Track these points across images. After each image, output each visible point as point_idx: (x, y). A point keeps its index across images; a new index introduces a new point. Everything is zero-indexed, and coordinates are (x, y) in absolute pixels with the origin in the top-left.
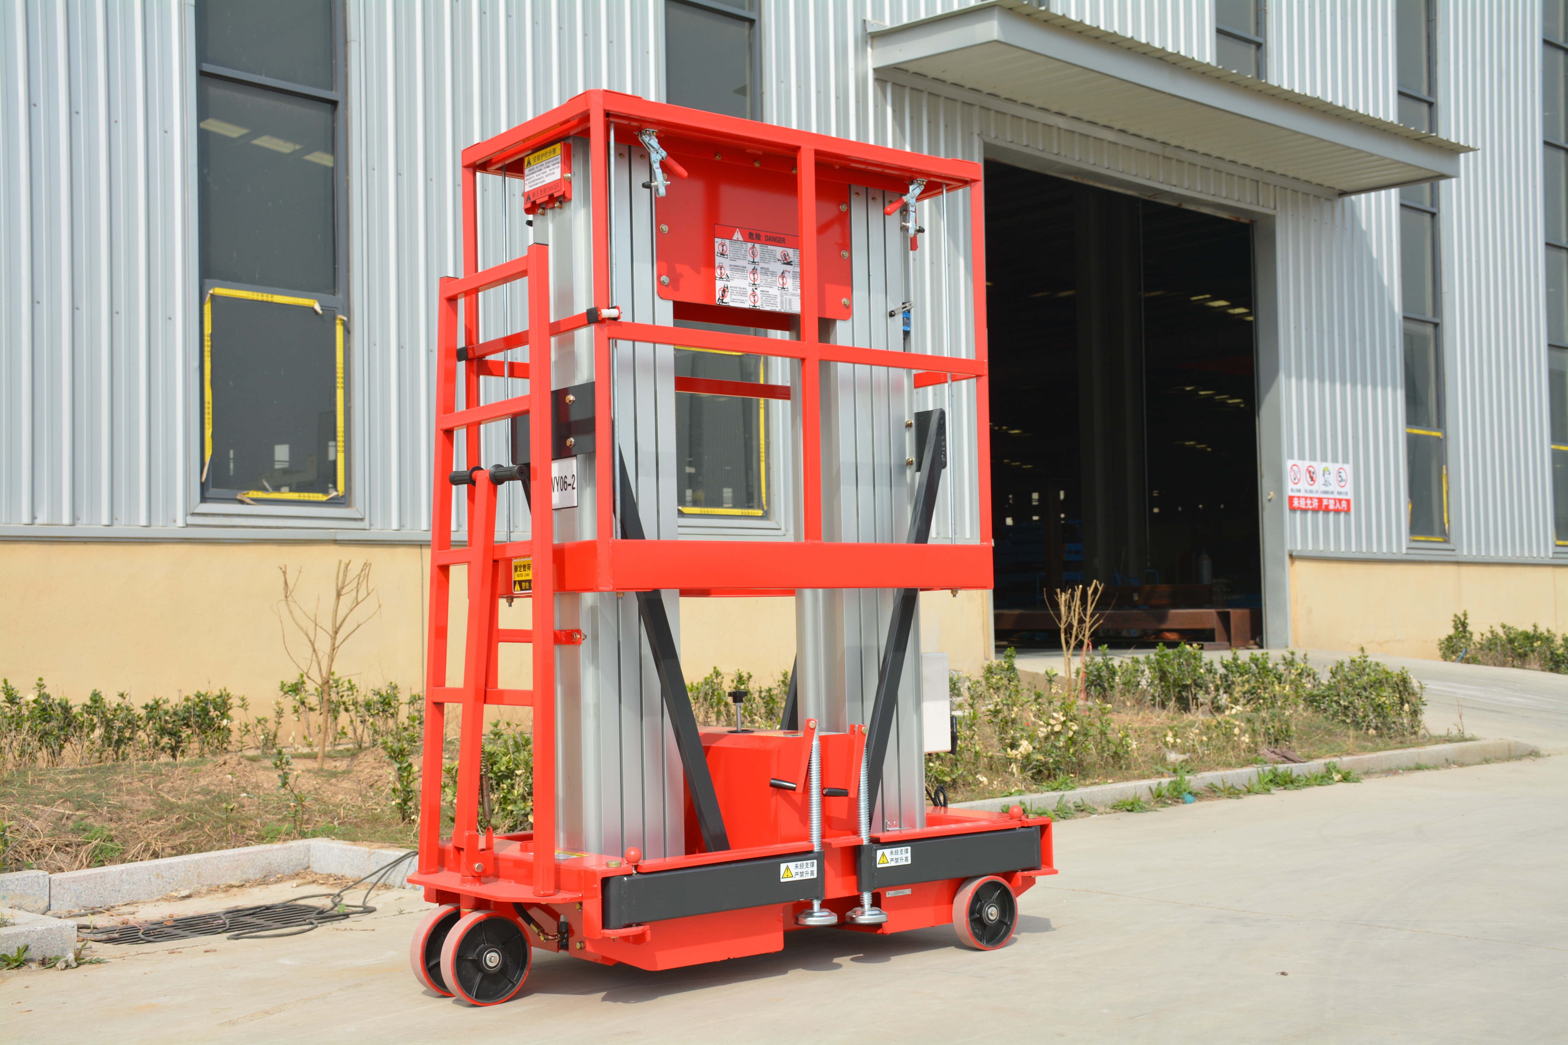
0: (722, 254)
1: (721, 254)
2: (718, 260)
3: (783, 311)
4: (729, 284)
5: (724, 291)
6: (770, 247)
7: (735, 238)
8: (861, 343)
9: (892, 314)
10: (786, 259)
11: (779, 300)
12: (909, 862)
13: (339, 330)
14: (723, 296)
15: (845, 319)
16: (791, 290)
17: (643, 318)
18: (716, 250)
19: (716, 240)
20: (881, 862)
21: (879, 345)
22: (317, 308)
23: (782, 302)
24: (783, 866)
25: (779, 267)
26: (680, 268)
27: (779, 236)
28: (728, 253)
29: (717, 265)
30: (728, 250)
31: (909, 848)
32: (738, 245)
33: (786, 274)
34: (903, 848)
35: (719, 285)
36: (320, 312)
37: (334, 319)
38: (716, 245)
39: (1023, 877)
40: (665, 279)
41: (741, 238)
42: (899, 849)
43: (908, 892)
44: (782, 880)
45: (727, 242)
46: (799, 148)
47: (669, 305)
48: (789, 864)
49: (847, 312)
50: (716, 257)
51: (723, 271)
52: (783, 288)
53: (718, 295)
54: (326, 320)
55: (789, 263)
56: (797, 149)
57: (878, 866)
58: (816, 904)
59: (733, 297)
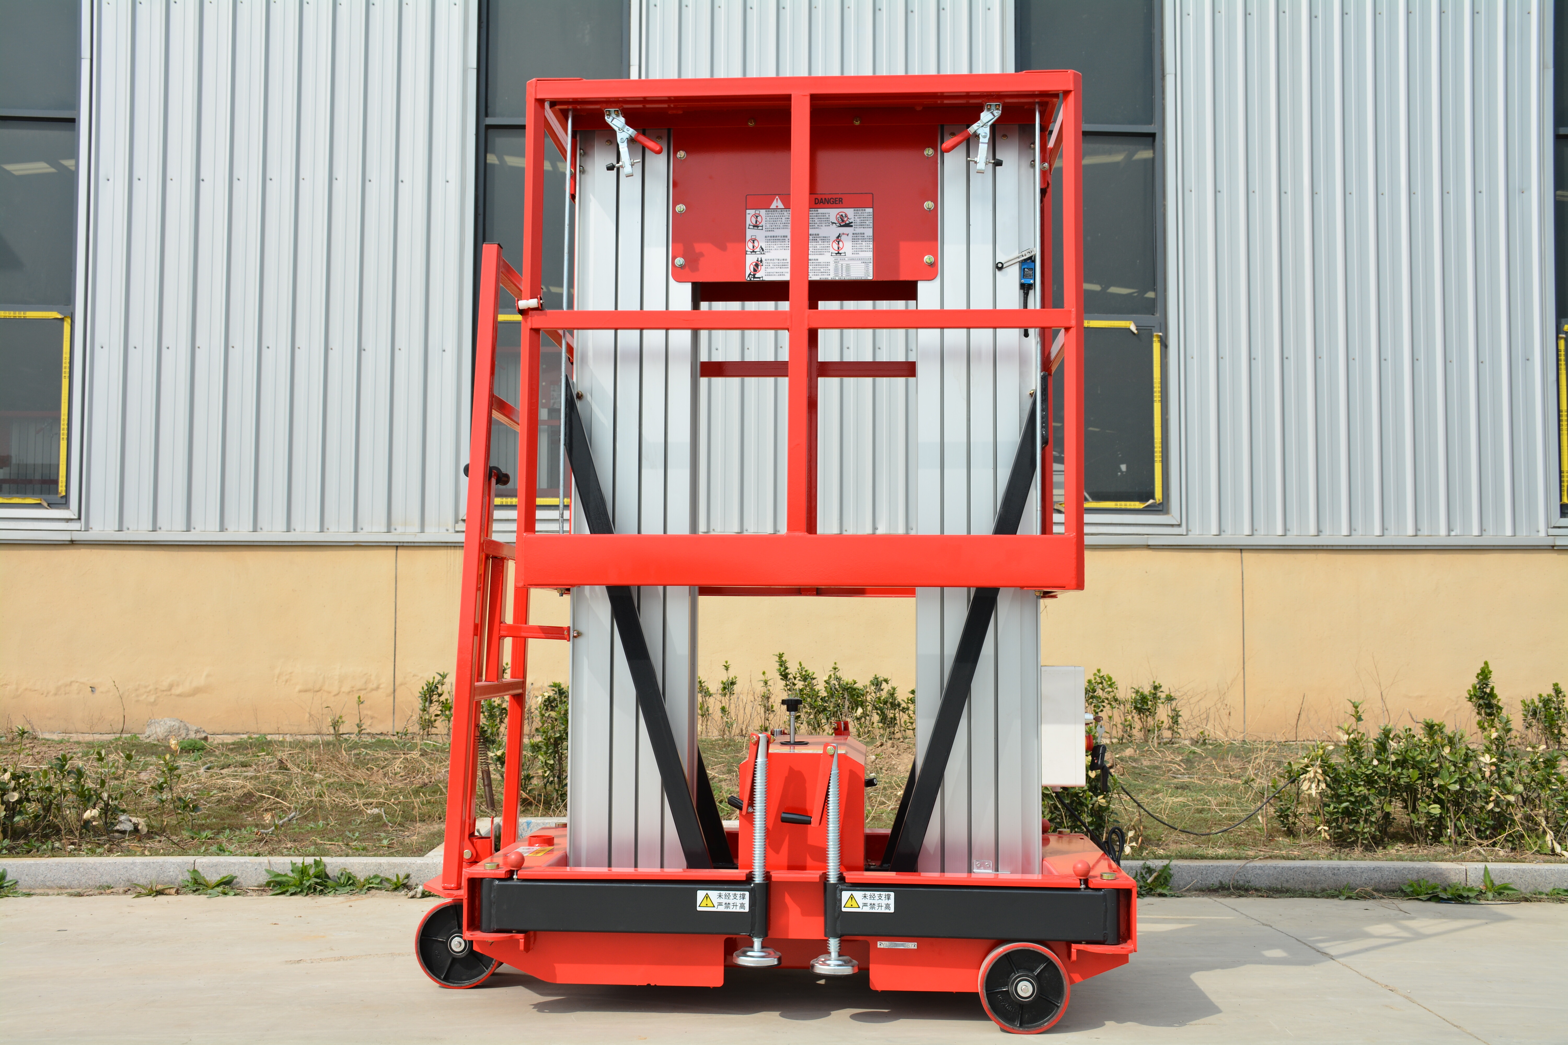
0: (756, 226)
1: (754, 226)
2: (750, 233)
3: (837, 278)
4: (764, 257)
5: (757, 265)
6: (820, 211)
7: (773, 206)
8: (955, 302)
9: (999, 267)
10: (843, 221)
11: (832, 267)
12: (892, 910)
13: (1156, 347)
14: (755, 270)
15: (931, 278)
16: (849, 254)
17: (654, 303)
18: (748, 222)
19: (748, 211)
20: (848, 905)
21: (981, 302)
22: (1133, 328)
23: (836, 269)
24: (701, 894)
25: (835, 231)
26: (699, 247)
27: (834, 196)
28: (763, 223)
29: (748, 238)
30: (764, 220)
31: (892, 894)
32: (776, 214)
33: (843, 238)
34: (883, 893)
35: (750, 259)
36: (1136, 332)
37: (1152, 337)
38: (748, 217)
39: (1078, 951)
40: (680, 261)
41: (781, 206)
42: (877, 893)
43: (912, 945)
44: (699, 909)
45: (763, 212)
46: (791, 95)
47: (688, 287)
48: (710, 893)
49: (932, 271)
50: (747, 230)
51: (756, 244)
52: (838, 253)
53: (749, 270)
54: (1143, 338)
55: (848, 225)
56: (788, 98)
57: (844, 910)
58: (757, 942)
59: (769, 270)
